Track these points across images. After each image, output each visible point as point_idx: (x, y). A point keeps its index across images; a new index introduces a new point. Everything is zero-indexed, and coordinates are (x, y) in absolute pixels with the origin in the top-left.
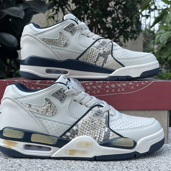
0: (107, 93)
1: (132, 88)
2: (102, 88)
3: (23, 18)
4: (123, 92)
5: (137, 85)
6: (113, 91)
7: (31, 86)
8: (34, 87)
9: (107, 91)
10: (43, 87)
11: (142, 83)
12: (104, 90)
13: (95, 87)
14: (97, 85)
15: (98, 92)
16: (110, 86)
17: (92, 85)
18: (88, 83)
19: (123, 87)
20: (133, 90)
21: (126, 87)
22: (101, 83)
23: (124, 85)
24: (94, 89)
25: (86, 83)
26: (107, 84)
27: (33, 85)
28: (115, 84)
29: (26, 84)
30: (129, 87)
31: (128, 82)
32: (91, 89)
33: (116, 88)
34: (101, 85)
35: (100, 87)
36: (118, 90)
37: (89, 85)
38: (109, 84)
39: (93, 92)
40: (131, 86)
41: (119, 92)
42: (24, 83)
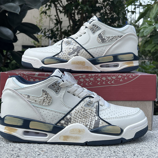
0: (99, 85)
1: (121, 81)
2: (94, 81)
3: (19, 13)
4: (113, 84)
5: (126, 78)
6: (104, 83)
7: (30, 78)
8: (33, 79)
9: (98, 84)
10: (41, 79)
11: (130, 77)
12: (96, 82)
13: (87, 80)
14: (89, 78)
15: (90, 84)
16: (101, 79)
17: (85, 78)
18: (82, 76)
19: (113, 79)
20: (121, 83)
21: (116, 79)
22: (94, 76)
24: (86, 82)
26: (99, 77)
27: (32, 78)
28: (106, 77)
29: (26, 76)
30: (118, 80)
31: (117, 75)
32: (84, 81)
33: (107, 80)
34: (93, 78)
35: (92, 79)
36: (108, 83)
37: (82, 78)
38: (100, 77)
39: (86, 84)
40: (120, 79)
41: (109, 84)
42: (24, 76)
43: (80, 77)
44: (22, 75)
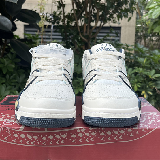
0: (102, 141)
1: (131, 136)
2: (96, 136)
3: (17, 2)
4: (121, 140)
5: (137, 133)
6: (109, 139)
7: (14, 133)
8: (17, 134)
9: (102, 139)
10: (28, 134)
11: (143, 131)
12: (99, 137)
14: (90, 132)
15: (91, 140)
16: (105, 133)
17: (85, 132)
18: (80, 129)
19: (121, 134)
20: (132, 138)
21: (125, 134)
22: (95, 130)
23: (122, 132)
24: (86, 137)
25: (77, 129)
26: (102, 131)
27: (16, 132)
28: (112, 131)
29: (8, 130)
30: (128, 134)
31: (126, 129)
32: (83, 137)
33: (113, 135)
34: (95, 132)
35: (93, 134)
36: (115, 138)
37: (81, 132)
38: (104, 131)
40: (130, 133)
41: (116, 141)
42: (5, 130)
43: (78, 131)
44: (3, 129)
